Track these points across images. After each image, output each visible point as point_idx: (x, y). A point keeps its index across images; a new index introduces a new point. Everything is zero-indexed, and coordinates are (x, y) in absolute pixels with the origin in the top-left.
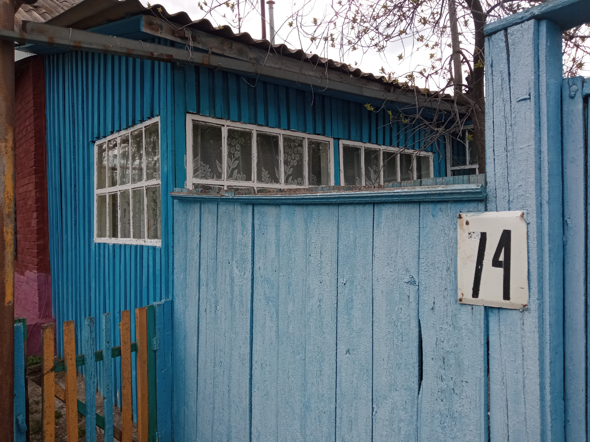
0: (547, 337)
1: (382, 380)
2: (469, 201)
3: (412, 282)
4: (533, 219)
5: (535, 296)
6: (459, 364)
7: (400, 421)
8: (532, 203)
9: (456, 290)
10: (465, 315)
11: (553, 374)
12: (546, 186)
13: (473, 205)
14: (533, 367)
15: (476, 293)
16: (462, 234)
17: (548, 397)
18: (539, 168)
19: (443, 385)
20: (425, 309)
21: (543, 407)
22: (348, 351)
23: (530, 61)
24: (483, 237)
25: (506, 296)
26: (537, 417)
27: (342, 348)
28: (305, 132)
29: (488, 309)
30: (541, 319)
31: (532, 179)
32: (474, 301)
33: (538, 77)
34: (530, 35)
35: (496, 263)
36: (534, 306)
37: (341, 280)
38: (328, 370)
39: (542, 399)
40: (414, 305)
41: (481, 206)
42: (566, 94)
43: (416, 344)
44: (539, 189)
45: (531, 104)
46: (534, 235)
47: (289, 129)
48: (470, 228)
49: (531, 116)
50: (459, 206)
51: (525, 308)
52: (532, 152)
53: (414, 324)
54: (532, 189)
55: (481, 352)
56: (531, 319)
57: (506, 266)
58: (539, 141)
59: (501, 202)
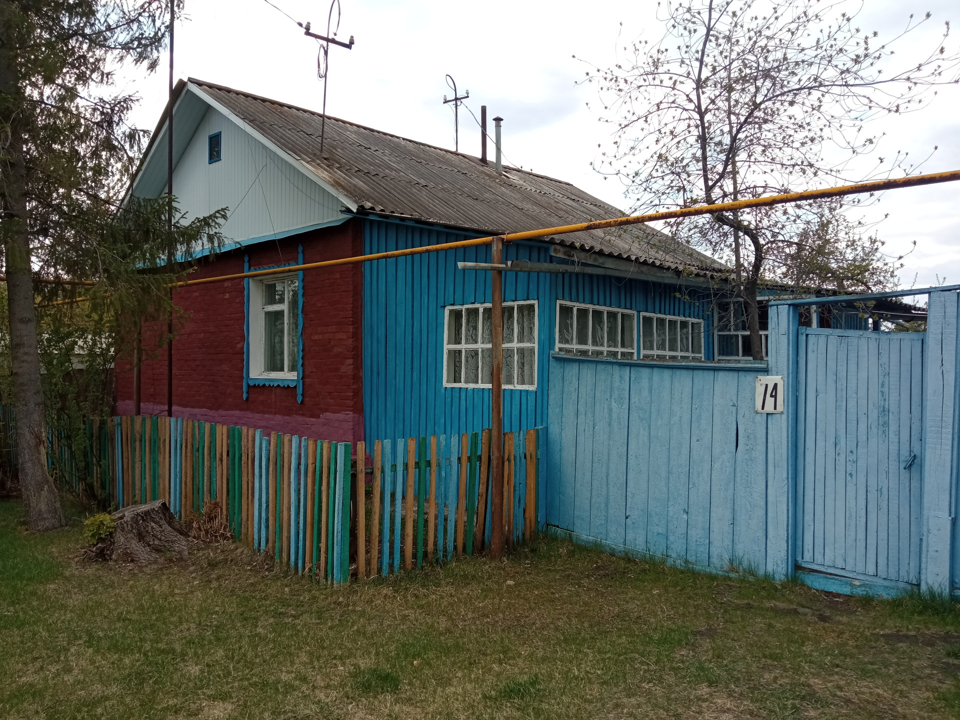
0: (790, 423)
1: (716, 451)
2: (761, 371)
3: (734, 406)
4: (786, 379)
5: (786, 408)
6: (755, 438)
7: (726, 467)
8: (786, 373)
9: (755, 408)
10: (758, 417)
11: (792, 437)
12: (791, 367)
13: (762, 373)
14: (785, 435)
15: (763, 408)
16: (758, 385)
17: (790, 445)
18: (788, 360)
19: (748, 448)
20: (740, 416)
21: (788, 449)
22: (698, 440)
23: (786, 320)
24: (767, 385)
25: (775, 408)
26: (786, 453)
27: (694, 439)
28: (619, 307)
29: (768, 414)
30: (788, 416)
31: (786, 364)
32: (762, 411)
33: (789, 326)
34: (786, 310)
35: (771, 396)
36: (785, 412)
37: (694, 406)
38: (685, 451)
39: (788, 446)
40: (734, 415)
41: (766, 374)
42: (800, 332)
43: (735, 432)
44: (788, 368)
45: (786, 336)
46: (786, 385)
47: (610, 306)
48: (762, 382)
49: (786, 341)
50: (756, 373)
51: (782, 413)
52: (786, 354)
53: (735, 423)
54: (786, 368)
55: (765, 431)
56: (784, 417)
57: (775, 397)
58: (788, 350)
59: (774, 372)
